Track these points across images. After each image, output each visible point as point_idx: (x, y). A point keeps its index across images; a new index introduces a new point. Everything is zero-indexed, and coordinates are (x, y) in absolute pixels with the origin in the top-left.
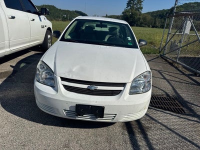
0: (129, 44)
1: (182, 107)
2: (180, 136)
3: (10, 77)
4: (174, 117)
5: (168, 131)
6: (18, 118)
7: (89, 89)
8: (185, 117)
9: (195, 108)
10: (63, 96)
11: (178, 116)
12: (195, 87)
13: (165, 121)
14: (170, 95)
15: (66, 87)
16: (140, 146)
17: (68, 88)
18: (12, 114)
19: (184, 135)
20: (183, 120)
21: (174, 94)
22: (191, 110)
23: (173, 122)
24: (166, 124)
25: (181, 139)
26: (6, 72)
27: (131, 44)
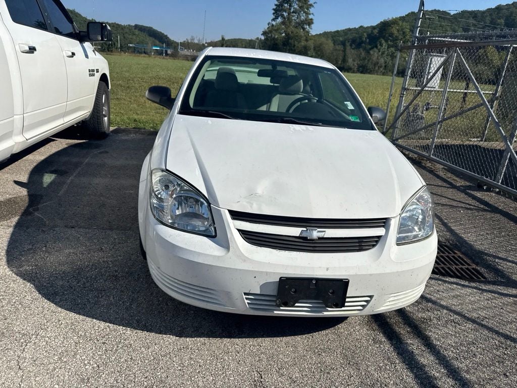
0: (352, 119)
1: (474, 266)
2: (497, 333)
3: (26, 213)
4: (469, 290)
5: (470, 325)
6: (103, 325)
7: (305, 239)
8: (491, 287)
9: (504, 266)
10: (245, 259)
11: (476, 288)
12: (489, 215)
13: (455, 301)
15: (247, 236)
16: (424, 366)
17: (250, 237)
18: (82, 317)
19: (506, 330)
20: (489, 295)
21: (448, 235)
22: (497, 272)
23: (471, 303)
24: (458, 309)
25: (503, 340)
26: (9, 200)
27: (358, 120)
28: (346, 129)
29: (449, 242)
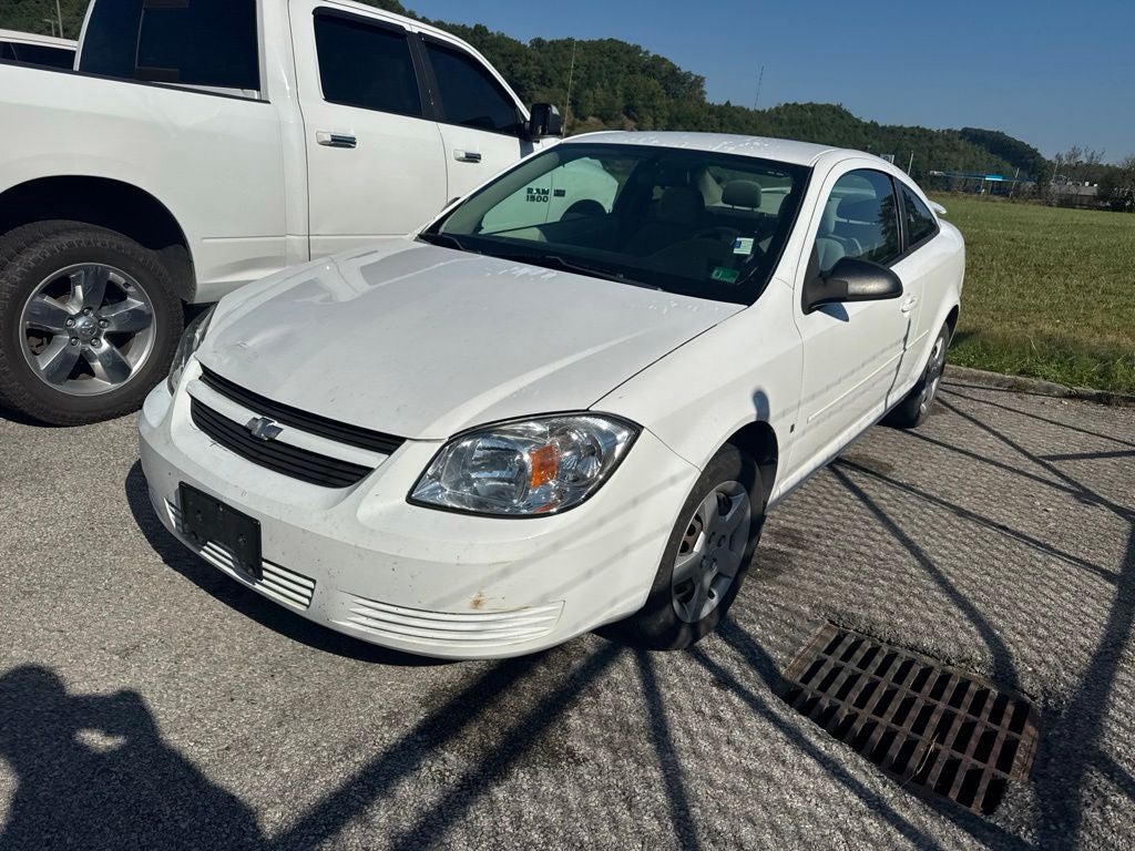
0: (719, 275)
1: (1016, 778)
5: (655, 826)
10: (168, 442)
13: (729, 778)
14: (1026, 683)
15: (196, 409)
16: (388, 796)
21: (1069, 682)
23: (775, 807)
24: (703, 791)
27: (733, 280)
28: (659, 293)
29: (1045, 702)
